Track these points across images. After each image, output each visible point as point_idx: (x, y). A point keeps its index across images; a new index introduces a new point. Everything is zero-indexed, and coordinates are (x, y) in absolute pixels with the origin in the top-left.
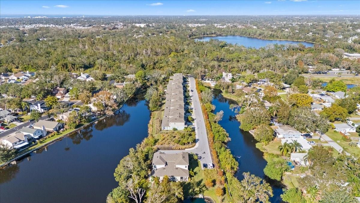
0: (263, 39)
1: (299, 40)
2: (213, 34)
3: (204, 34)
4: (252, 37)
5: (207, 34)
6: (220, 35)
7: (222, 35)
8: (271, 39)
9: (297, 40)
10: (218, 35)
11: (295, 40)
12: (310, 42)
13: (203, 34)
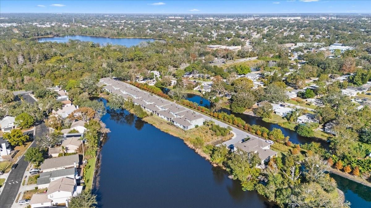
0: (112, 37)
1: (146, 38)
2: (48, 34)
3: (38, 35)
4: (98, 36)
5: (42, 35)
6: (58, 36)
7: (59, 35)
8: (120, 38)
9: (144, 38)
10: (55, 36)
11: (143, 38)
12: (157, 38)
13: (36, 34)
